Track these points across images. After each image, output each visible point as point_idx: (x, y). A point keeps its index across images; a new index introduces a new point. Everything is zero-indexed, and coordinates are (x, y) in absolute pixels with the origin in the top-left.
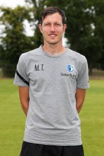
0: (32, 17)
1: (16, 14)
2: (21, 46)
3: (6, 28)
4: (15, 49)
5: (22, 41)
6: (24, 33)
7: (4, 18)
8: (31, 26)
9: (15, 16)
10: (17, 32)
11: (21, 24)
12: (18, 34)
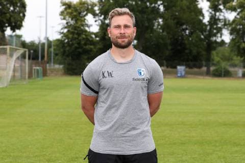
0: (98, 12)
1: (78, 8)
2: (83, 42)
3: (67, 23)
4: (76, 45)
5: (84, 36)
6: (87, 28)
7: (65, 12)
8: (96, 21)
9: (76, 10)
10: (79, 27)
11: (83, 19)
12: (79, 29)
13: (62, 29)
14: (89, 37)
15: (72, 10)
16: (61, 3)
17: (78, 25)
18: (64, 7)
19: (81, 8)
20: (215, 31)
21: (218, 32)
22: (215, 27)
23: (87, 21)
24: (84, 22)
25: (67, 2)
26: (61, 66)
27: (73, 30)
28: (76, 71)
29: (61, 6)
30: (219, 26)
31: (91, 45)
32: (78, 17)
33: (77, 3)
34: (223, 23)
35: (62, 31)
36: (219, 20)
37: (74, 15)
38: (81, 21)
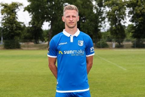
3: (4, 17)
9: (10, 9)
13: (2, 21)
14: (18, 26)
15: (7, 9)
16: (1, 4)
18: (3, 7)
19: (12, 7)
20: (100, 20)
21: (102, 21)
22: (100, 17)
23: (17, 15)
24: (16, 16)
25: (4, 4)
27: (8, 21)
30: (103, 16)
32: (11, 13)
33: (10, 5)
34: (106, 15)
35: (2, 22)
36: (103, 12)
37: (8, 12)
38: (13, 15)
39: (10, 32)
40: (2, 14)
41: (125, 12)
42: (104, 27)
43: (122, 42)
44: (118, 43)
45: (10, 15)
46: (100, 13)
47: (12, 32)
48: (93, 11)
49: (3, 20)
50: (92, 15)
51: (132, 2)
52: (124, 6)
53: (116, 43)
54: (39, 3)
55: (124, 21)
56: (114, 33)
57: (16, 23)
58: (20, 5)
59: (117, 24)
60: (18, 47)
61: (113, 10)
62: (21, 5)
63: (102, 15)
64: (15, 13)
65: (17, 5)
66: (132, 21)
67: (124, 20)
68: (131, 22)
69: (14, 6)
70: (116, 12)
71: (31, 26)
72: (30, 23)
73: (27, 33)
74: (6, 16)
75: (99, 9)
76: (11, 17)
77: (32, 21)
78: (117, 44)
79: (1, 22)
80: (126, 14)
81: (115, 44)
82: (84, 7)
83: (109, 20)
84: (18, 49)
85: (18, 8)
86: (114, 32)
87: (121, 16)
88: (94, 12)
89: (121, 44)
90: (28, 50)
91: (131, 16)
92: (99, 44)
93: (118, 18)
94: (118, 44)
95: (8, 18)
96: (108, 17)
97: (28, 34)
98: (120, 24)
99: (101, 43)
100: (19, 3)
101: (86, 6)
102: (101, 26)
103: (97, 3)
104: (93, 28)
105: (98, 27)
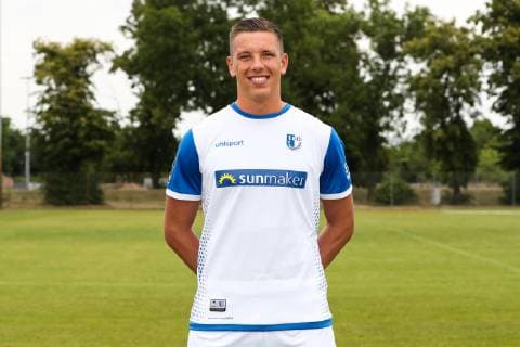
1: (71, 58)
2: (82, 134)
3: (47, 91)
4: (67, 140)
6: (93, 102)
9: (66, 63)
13: (38, 104)
14: (96, 123)
15: (57, 63)
16: (35, 47)
17: (70, 95)
18: (43, 55)
19: (76, 56)
20: (387, 104)
21: (391, 108)
22: (385, 94)
23: (94, 85)
24: (87, 88)
25: (47, 44)
26: (38, 186)
27: (59, 107)
28: (68, 196)
29: (34, 54)
30: (397, 90)
31: (101, 138)
32: (71, 78)
33: (68, 49)
34: (408, 86)
35: (38, 109)
36: (394, 78)
37: (62, 74)
38: (78, 86)
39: (67, 147)
40: (39, 82)
41: (477, 77)
42: (400, 129)
43: (465, 186)
44: (450, 186)
45: (67, 84)
46: (385, 80)
47: (74, 146)
48: (357, 72)
49: (44, 101)
50: (355, 86)
51: (502, 43)
52: (472, 54)
53: (446, 188)
54: (172, 43)
55: (473, 110)
56: (438, 152)
57: (90, 114)
58: (101, 51)
59: (448, 120)
60: (95, 200)
61: (433, 71)
62: (108, 48)
63: (393, 87)
64: (87, 77)
65: (92, 48)
66: (502, 109)
67: (472, 104)
68: (498, 111)
69: (82, 52)
70: (445, 76)
71: (137, 124)
72: (133, 112)
73: (122, 150)
74: (54, 86)
75: (383, 67)
76: (73, 91)
77: (141, 107)
78: (447, 192)
79: (32, 109)
80: (480, 83)
81: (442, 192)
82: (327, 57)
83: (417, 107)
84: (94, 207)
85: (97, 62)
86: (440, 147)
87: (463, 91)
88: (364, 78)
89: (462, 189)
90: (131, 209)
91: (500, 90)
92: (384, 190)
93: (451, 99)
94: (451, 190)
95: (59, 96)
96: (413, 93)
97: (126, 153)
98: (459, 121)
99: (391, 188)
100: (98, 41)
101: (335, 55)
102: (388, 127)
103: (376, 45)
104: (363, 135)
105: (381, 129)
